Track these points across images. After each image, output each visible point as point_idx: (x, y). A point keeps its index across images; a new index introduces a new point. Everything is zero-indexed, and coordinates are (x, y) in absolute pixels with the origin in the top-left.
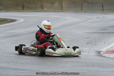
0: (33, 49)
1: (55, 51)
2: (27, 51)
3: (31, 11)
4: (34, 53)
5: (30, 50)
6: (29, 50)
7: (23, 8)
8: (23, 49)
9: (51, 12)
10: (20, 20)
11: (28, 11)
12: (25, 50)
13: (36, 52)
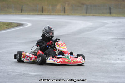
10: (27, 25)
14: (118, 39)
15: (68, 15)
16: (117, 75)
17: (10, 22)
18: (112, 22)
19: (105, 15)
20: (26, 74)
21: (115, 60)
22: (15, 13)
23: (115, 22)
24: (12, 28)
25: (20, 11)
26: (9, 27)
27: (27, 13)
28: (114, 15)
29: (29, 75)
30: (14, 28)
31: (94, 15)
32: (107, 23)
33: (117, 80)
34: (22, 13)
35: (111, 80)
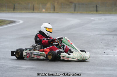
0: (40, 54)
1: (70, 55)
2: (32, 56)
3: (25, 12)
4: (42, 58)
5: (37, 55)
6: (34, 54)
8: (25, 54)
10: (19, 22)
11: (21, 11)
12: (29, 55)
13: (44, 56)
14: (104, 35)
15: (57, 13)
16: (103, 68)
17: (3, 20)
18: (99, 19)
19: (92, 13)
20: (18, 67)
21: (101, 54)
22: (8, 12)
23: (101, 19)
24: (5, 25)
25: (13, 10)
26: (2, 24)
27: (19, 12)
28: (101, 12)
29: (21, 68)
30: (7, 24)
31: (81, 13)
32: (94, 20)
33: (103, 72)
34: (14, 11)
35: (98, 72)
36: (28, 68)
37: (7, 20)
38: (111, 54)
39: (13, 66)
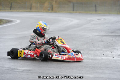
3: (21, 12)
7: (11, 8)
9: (43, 12)
10: (16, 21)
11: (18, 11)
14: (103, 36)
18: (98, 19)
20: (15, 69)
21: (100, 56)
22: (5, 11)
23: (100, 19)
24: (2, 24)
25: (10, 9)
27: (16, 11)
28: (100, 12)
29: (18, 70)
31: (80, 13)
34: (11, 10)
36: (25, 70)
37: (3, 20)
38: (110, 56)
39: (10, 68)
